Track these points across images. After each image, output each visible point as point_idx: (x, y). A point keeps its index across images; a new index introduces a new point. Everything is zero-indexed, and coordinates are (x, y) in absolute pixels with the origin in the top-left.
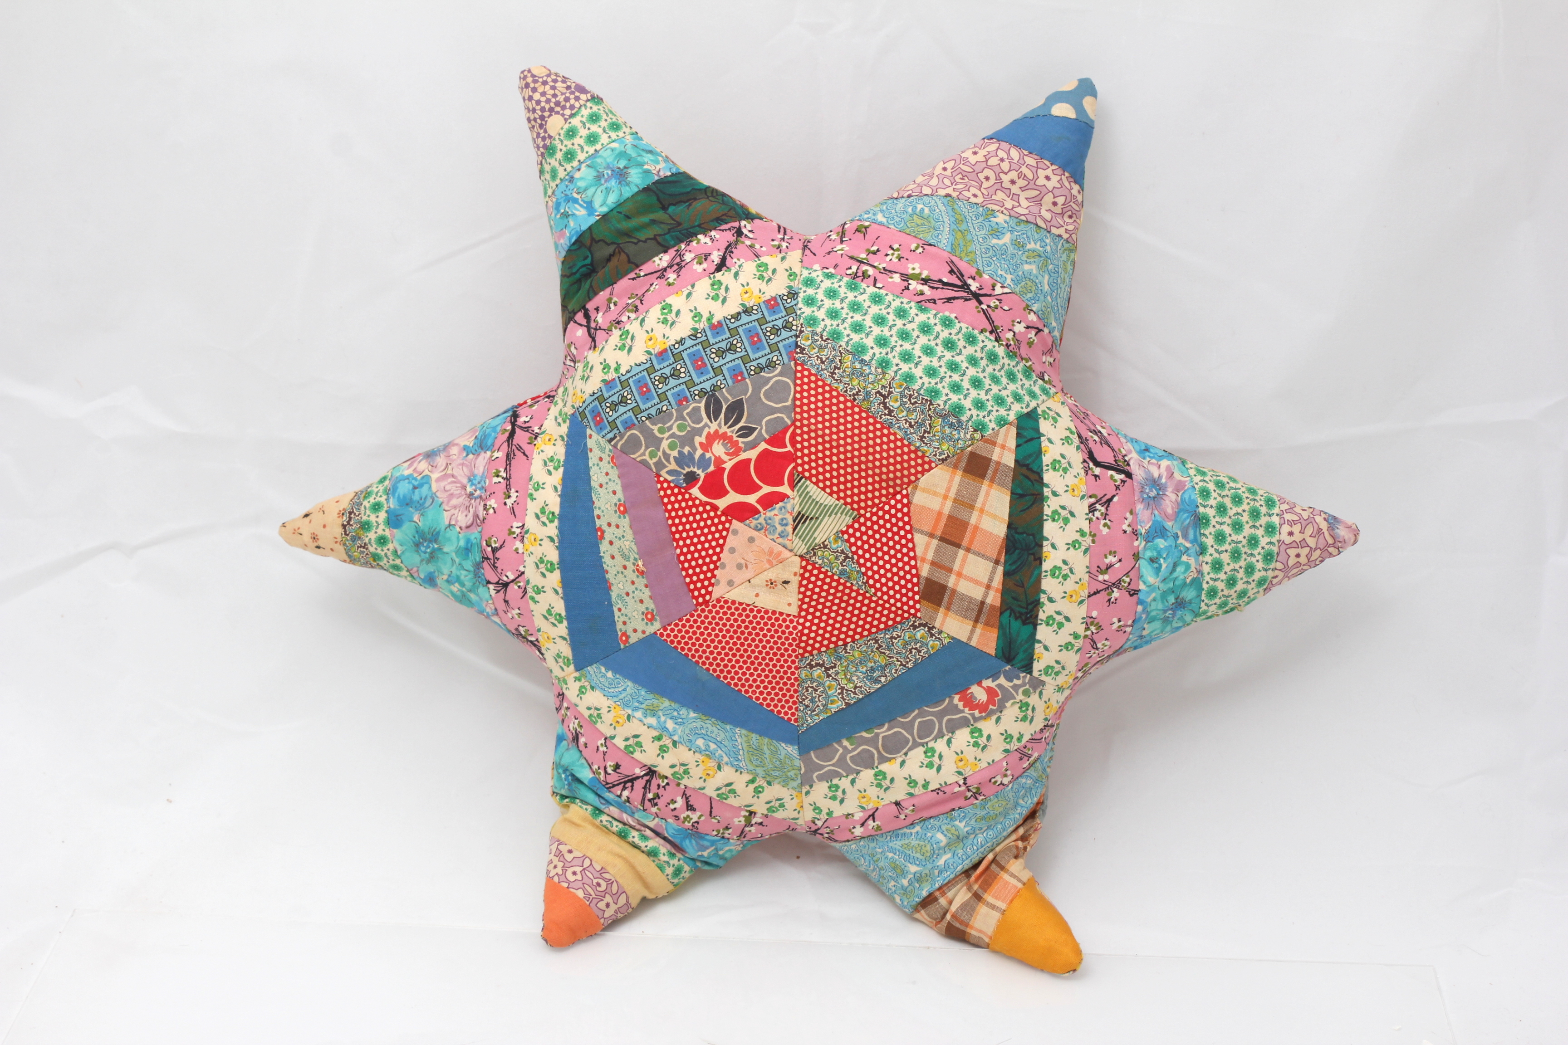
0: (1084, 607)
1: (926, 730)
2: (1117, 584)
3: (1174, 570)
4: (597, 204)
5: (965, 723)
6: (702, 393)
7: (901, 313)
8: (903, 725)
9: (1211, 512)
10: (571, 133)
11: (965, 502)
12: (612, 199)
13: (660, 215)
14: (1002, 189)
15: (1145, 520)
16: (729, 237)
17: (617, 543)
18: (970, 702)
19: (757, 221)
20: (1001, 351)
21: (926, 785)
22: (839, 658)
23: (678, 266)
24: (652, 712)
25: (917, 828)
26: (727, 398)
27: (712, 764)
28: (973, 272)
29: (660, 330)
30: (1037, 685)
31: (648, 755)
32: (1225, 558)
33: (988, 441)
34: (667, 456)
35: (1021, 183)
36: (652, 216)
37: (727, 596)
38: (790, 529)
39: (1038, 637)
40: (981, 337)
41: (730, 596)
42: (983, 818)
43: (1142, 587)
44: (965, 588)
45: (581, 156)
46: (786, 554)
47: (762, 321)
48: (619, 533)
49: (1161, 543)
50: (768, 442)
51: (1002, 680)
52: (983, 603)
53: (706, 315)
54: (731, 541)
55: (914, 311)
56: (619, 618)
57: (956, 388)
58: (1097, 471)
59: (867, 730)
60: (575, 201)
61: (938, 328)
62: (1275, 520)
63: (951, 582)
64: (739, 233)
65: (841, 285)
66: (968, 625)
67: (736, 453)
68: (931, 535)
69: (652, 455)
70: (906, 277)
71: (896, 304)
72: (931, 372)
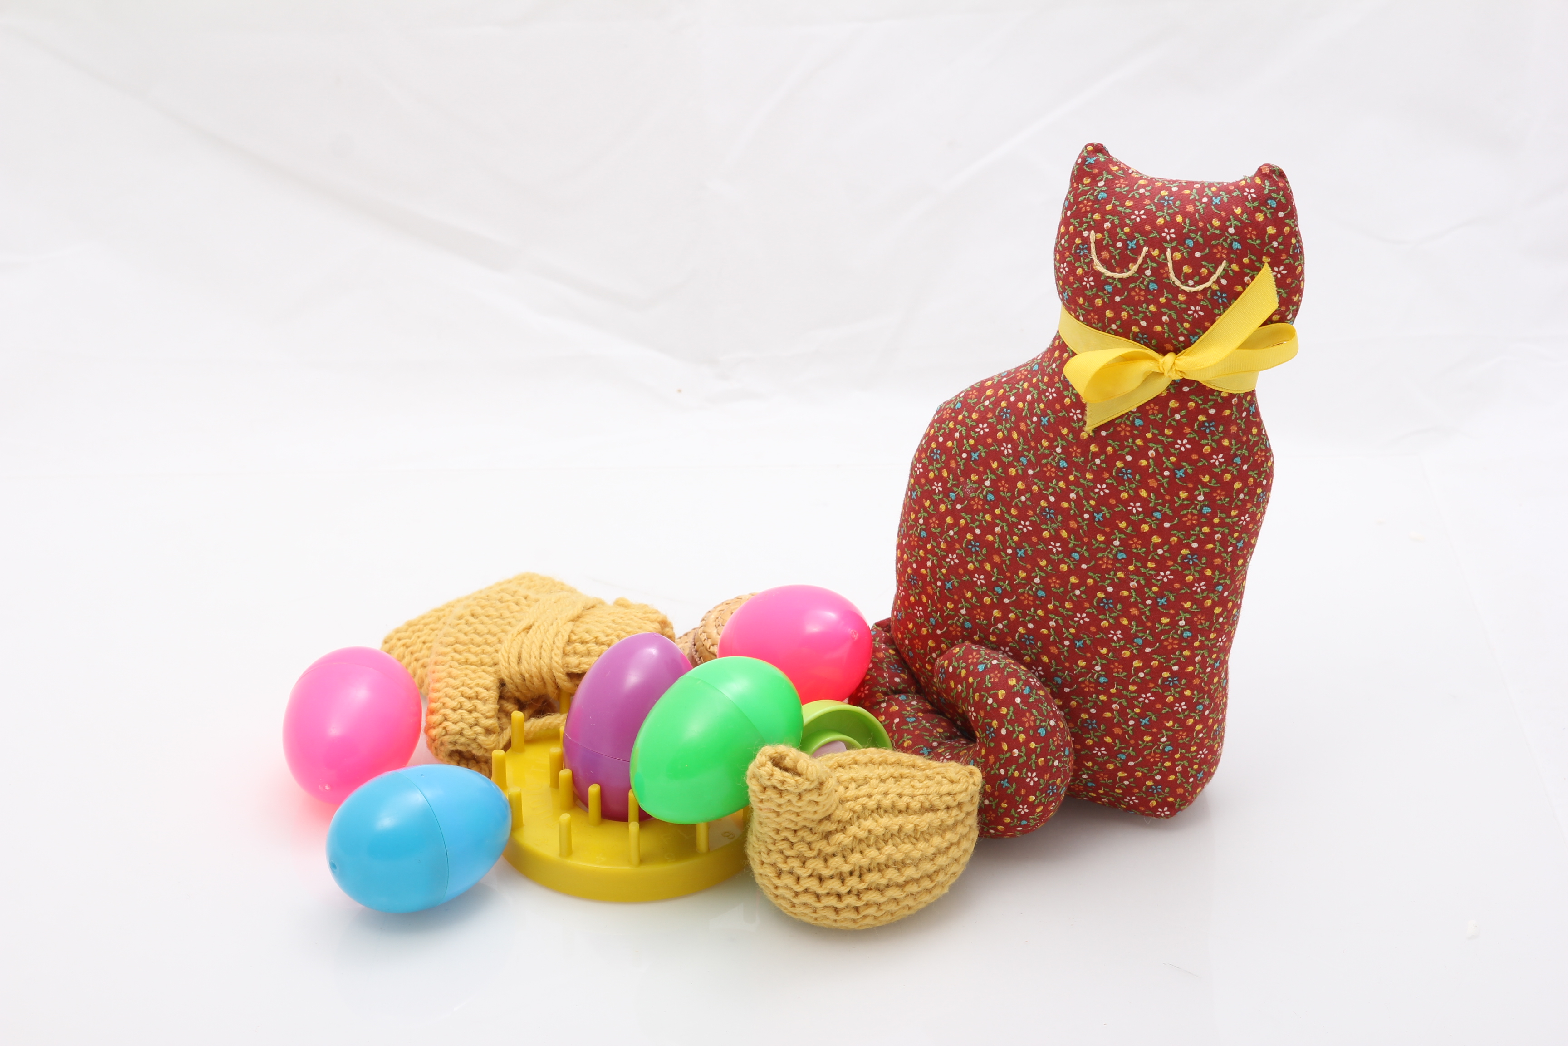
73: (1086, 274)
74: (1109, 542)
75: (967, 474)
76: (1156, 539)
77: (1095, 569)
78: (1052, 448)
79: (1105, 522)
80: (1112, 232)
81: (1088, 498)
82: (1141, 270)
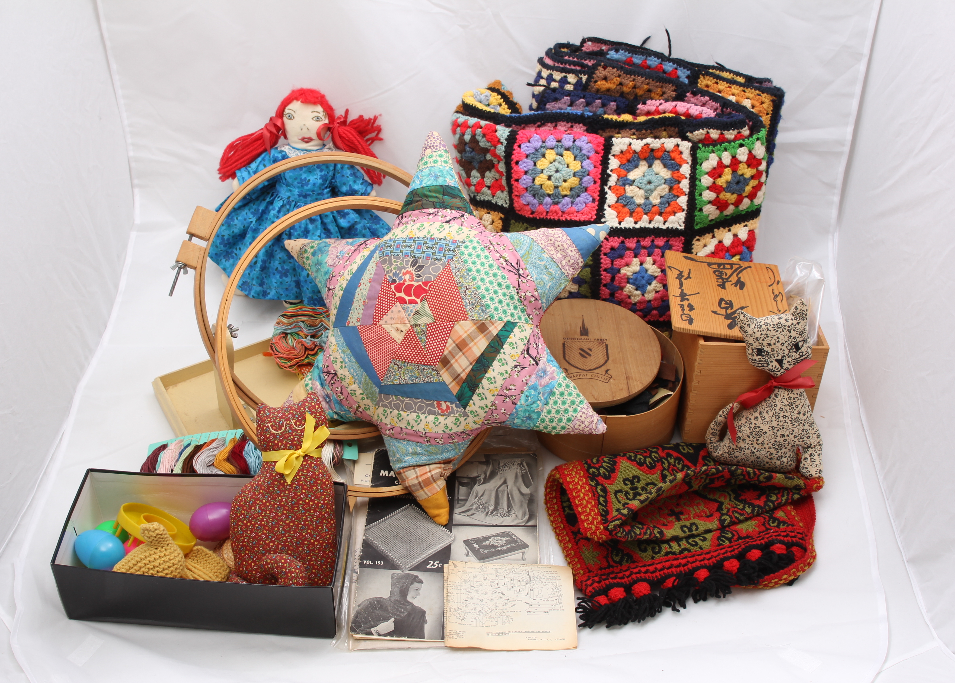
0: (494, 397)
1: (420, 408)
2: (510, 397)
3: (532, 404)
4: (423, 183)
5: (434, 413)
6: (414, 257)
7: (491, 266)
8: (414, 402)
9: (557, 393)
10: (431, 157)
11: (471, 338)
12: (429, 183)
13: (440, 196)
14: (554, 246)
15: (533, 381)
16: (458, 215)
17: (362, 291)
18: (439, 406)
19: (472, 216)
20: (516, 297)
21: (412, 427)
22: (404, 366)
23: (435, 214)
24: (344, 352)
25: (405, 443)
26: (420, 262)
27: (353, 380)
28: (524, 267)
29: (416, 230)
30: (466, 415)
31: (337, 367)
32: (553, 411)
33: (491, 322)
34: (391, 270)
35: (561, 248)
36: (438, 195)
37: (383, 326)
38: (412, 314)
39: (473, 398)
40: (512, 289)
41: (384, 326)
42: (427, 451)
43: (519, 403)
44: (456, 366)
45: (429, 165)
46: (407, 322)
47: (447, 245)
48: (365, 287)
49: (533, 392)
50: (423, 283)
51: (454, 406)
52: (459, 375)
53: (431, 234)
54: (393, 309)
55: (495, 268)
56: (350, 315)
57: (492, 299)
58: (526, 356)
59: (402, 397)
60: (418, 178)
61: (499, 277)
62: (579, 409)
63: (452, 361)
64: (463, 216)
65: (479, 247)
66: (451, 379)
67: (411, 281)
68: (454, 342)
69: (388, 268)
70: (501, 256)
71: (491, 262)
72: (487, 290)
73: (270, 435)
74: (298, 509)
75: (250, 508)
76: (311, 503)
77: (297, 518)
78: (274, 489)
79: (296, 503)
80: (274, 421)
81: (289, 498)
82: (286, 428)
